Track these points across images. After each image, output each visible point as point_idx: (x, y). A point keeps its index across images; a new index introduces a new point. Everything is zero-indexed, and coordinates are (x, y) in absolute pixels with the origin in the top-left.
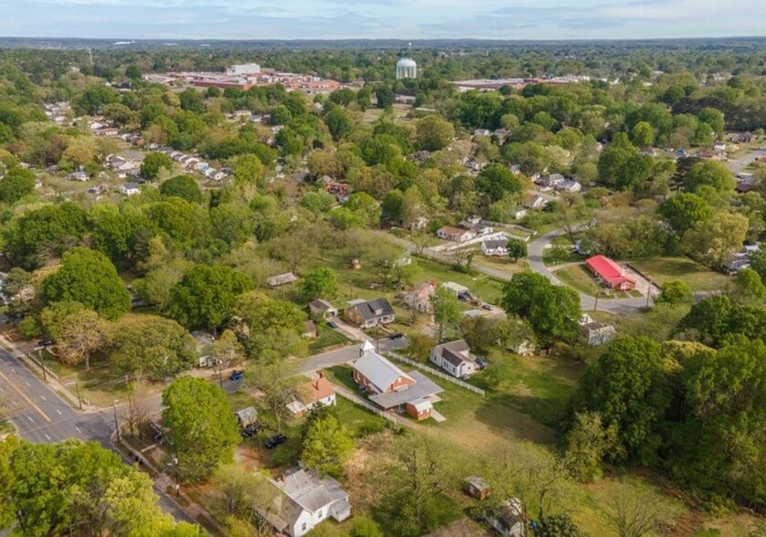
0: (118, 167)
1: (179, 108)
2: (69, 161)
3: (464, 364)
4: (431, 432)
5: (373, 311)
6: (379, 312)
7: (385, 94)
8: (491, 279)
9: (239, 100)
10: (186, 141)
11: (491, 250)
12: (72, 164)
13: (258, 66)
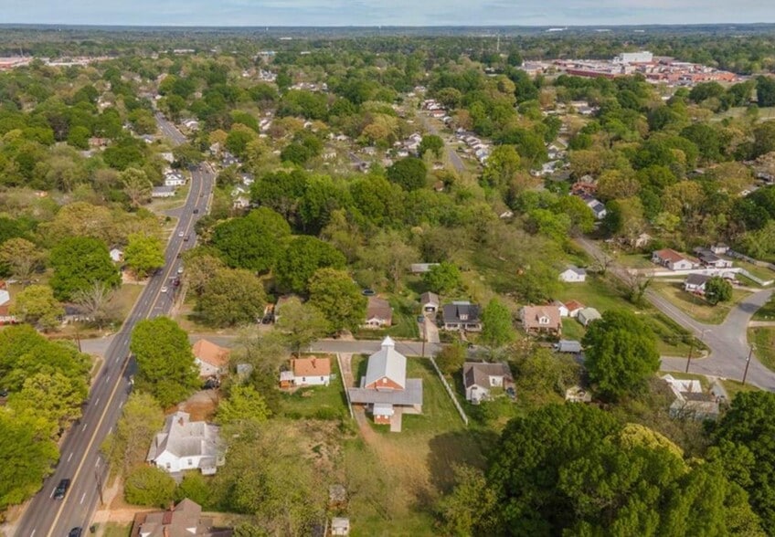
0: (407, 146)
1: (513, 95)
2: (366, 136)
3: (476, 388)
4: (372, 437)
5: (458, 315)
6: (464, 317)
7: (768, 90)
8: (659, 317)
9: (579, 90)
10: (488, 128)
11: (693, 286)
12: (367, 139)
13: (651, 54)
